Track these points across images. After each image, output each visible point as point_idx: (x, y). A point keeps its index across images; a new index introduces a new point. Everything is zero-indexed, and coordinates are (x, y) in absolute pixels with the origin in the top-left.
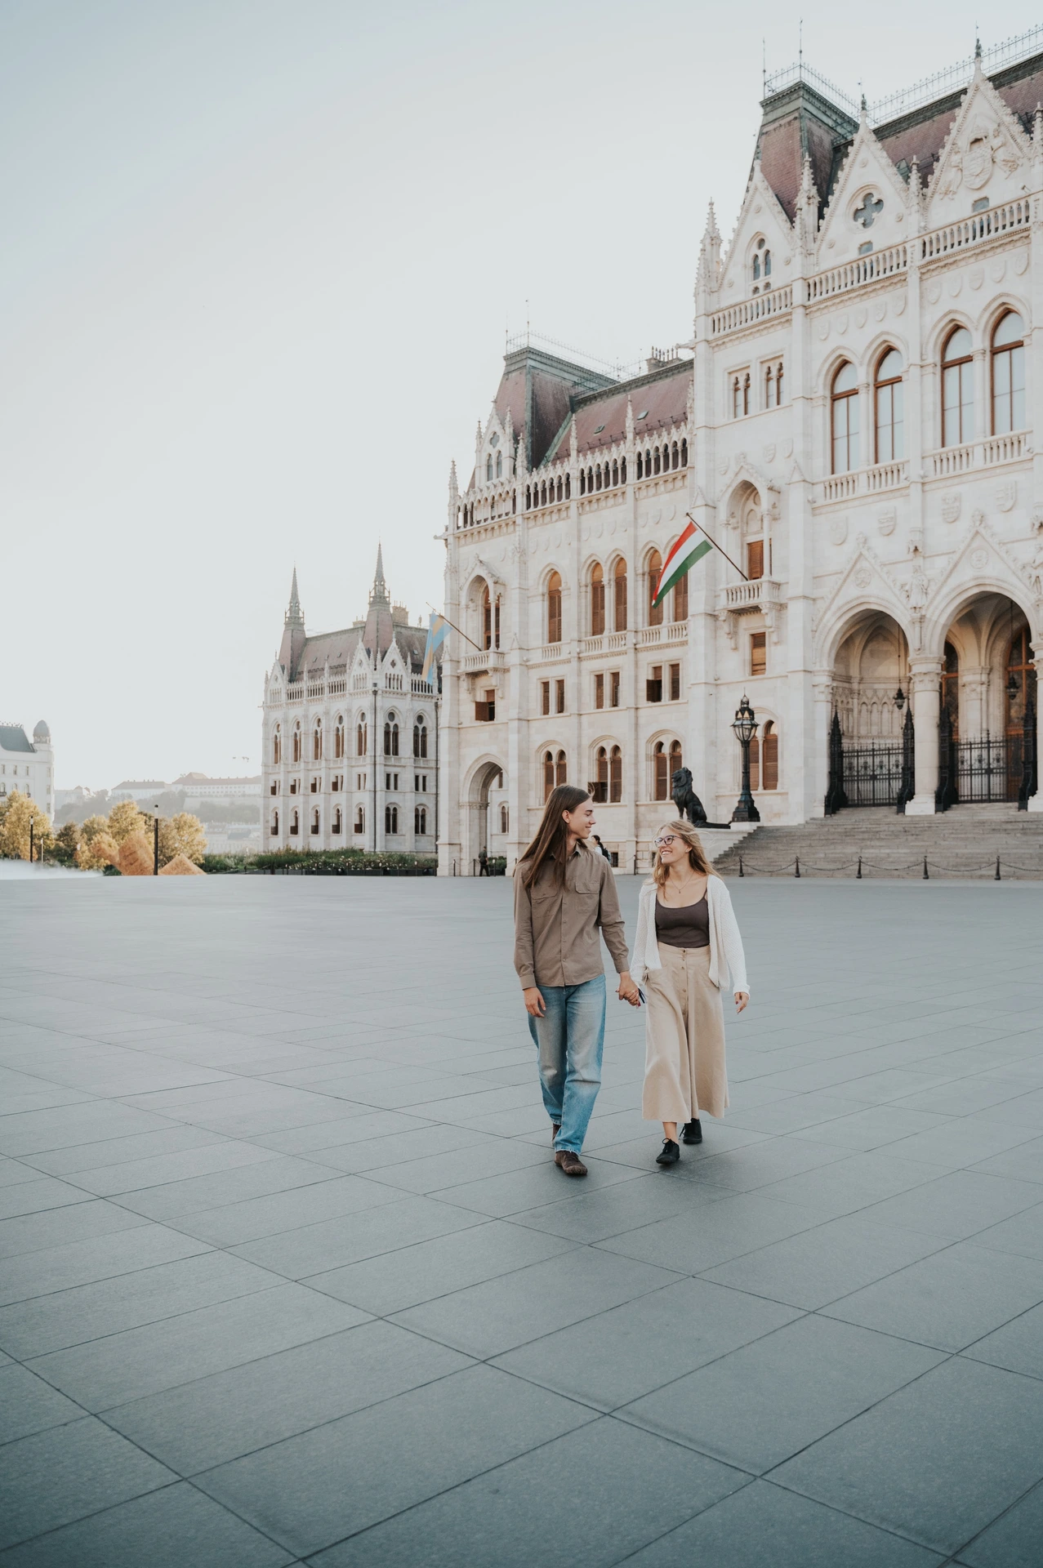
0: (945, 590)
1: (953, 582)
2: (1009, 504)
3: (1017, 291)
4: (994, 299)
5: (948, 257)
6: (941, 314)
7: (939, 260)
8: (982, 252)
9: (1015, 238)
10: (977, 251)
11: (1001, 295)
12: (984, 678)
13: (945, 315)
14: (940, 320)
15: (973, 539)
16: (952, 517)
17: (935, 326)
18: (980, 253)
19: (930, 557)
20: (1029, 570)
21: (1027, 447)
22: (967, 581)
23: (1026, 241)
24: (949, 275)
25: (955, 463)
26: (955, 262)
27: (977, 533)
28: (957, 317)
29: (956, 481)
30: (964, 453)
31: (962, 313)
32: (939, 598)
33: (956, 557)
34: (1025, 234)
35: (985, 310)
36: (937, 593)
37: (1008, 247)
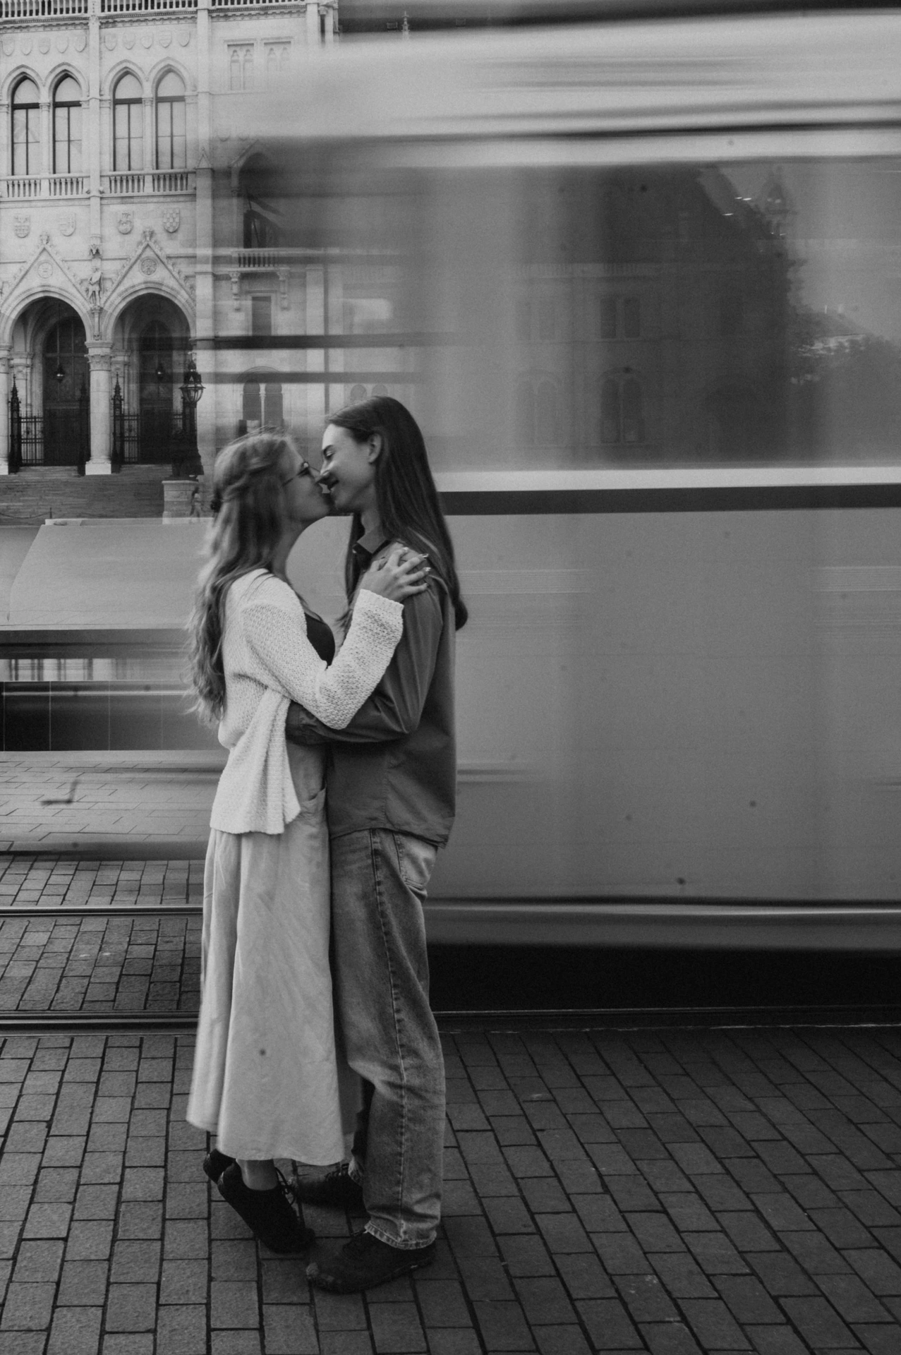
0: (17, 293)
1: (23, 287)
2: (70, 231)
3: (77, 63)
4: (59, 66)
5: (22, 21)
6: (15, 66)
7: (14, 22)
8: (50, 25)
9: (77, 22)
10: (45, 24)
11: (63, 64)
12: (29, 362)
13: (18, 68)
14: (14, 71)
15: (41, 253)
16: (23, 233)
17: (10, 74)
18: (48, 26)
19: (4, 263)
20: (86, 284)
21: (85, 189)
22: (34, 286)
23: (85, 27)
24: (20, 36)
25: (24, 189)
26: (27, 27)
27: (44, 249)
28: (28, 72)
29: (26, 204)
30: (32, 182)
31: (33, 70)
32: (11, 298)
33: (26, 266)
34: (84, 22)
35: (51, 72)
36: (11, 294)
37: (70, 27)
